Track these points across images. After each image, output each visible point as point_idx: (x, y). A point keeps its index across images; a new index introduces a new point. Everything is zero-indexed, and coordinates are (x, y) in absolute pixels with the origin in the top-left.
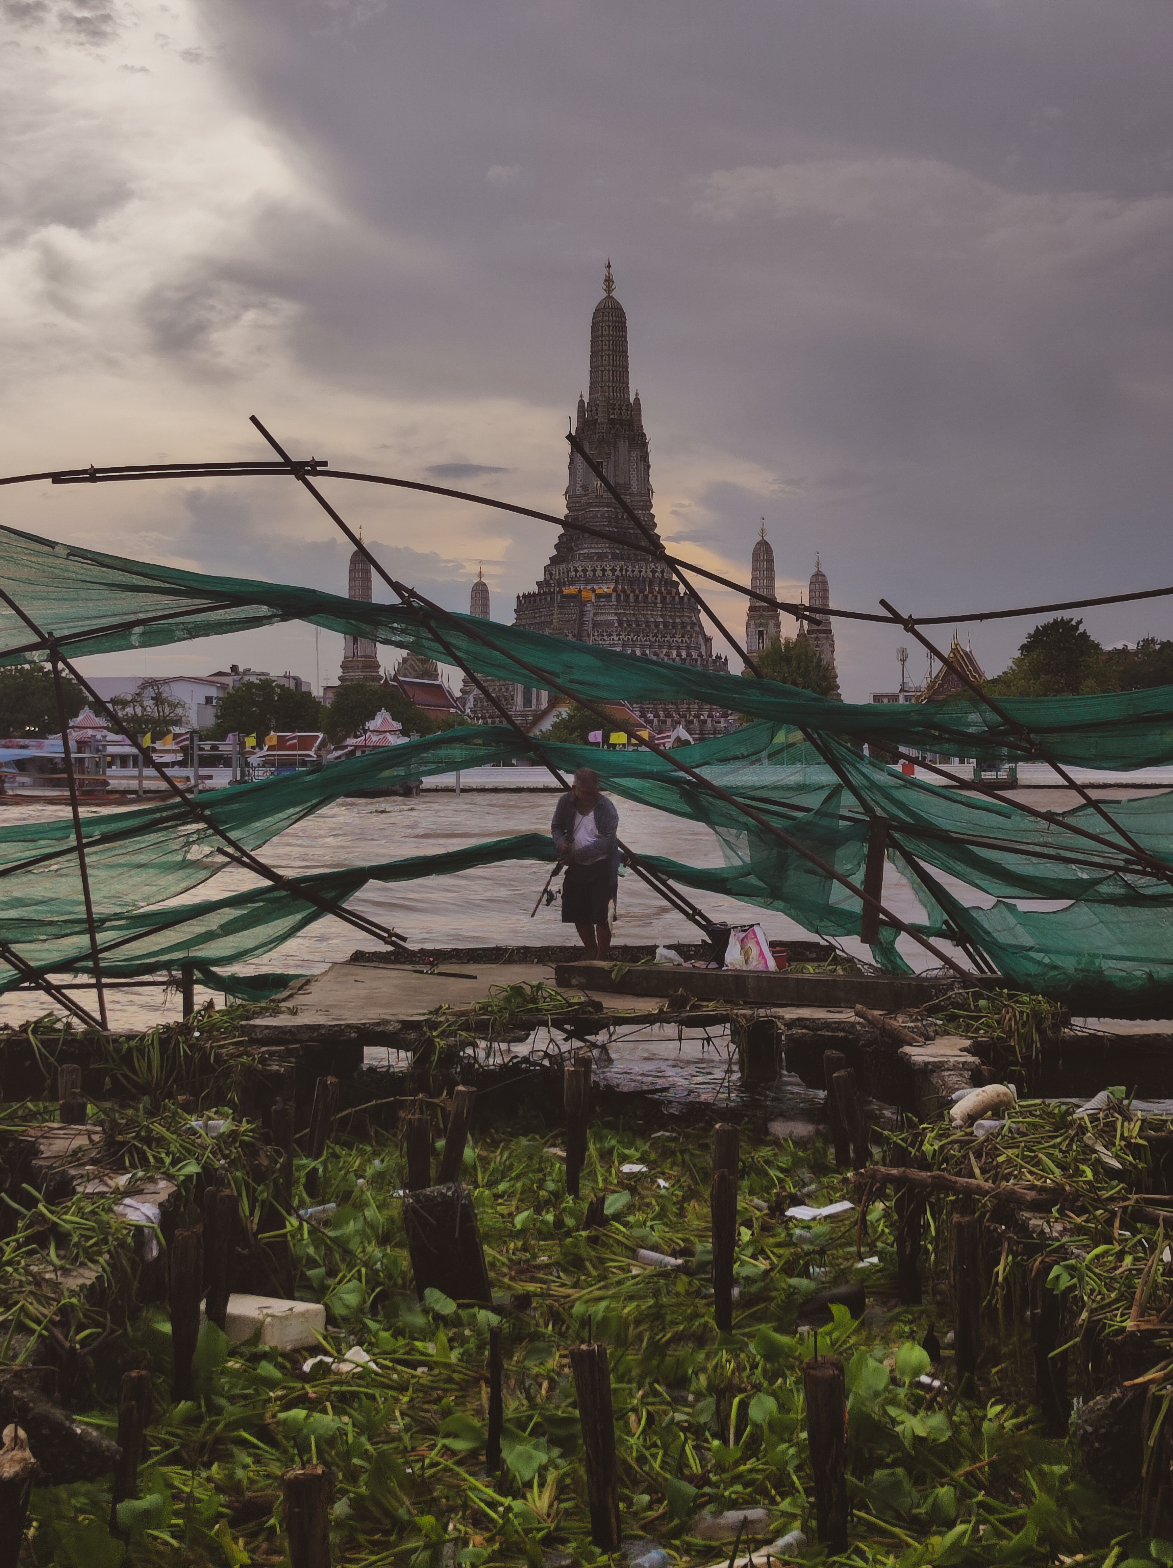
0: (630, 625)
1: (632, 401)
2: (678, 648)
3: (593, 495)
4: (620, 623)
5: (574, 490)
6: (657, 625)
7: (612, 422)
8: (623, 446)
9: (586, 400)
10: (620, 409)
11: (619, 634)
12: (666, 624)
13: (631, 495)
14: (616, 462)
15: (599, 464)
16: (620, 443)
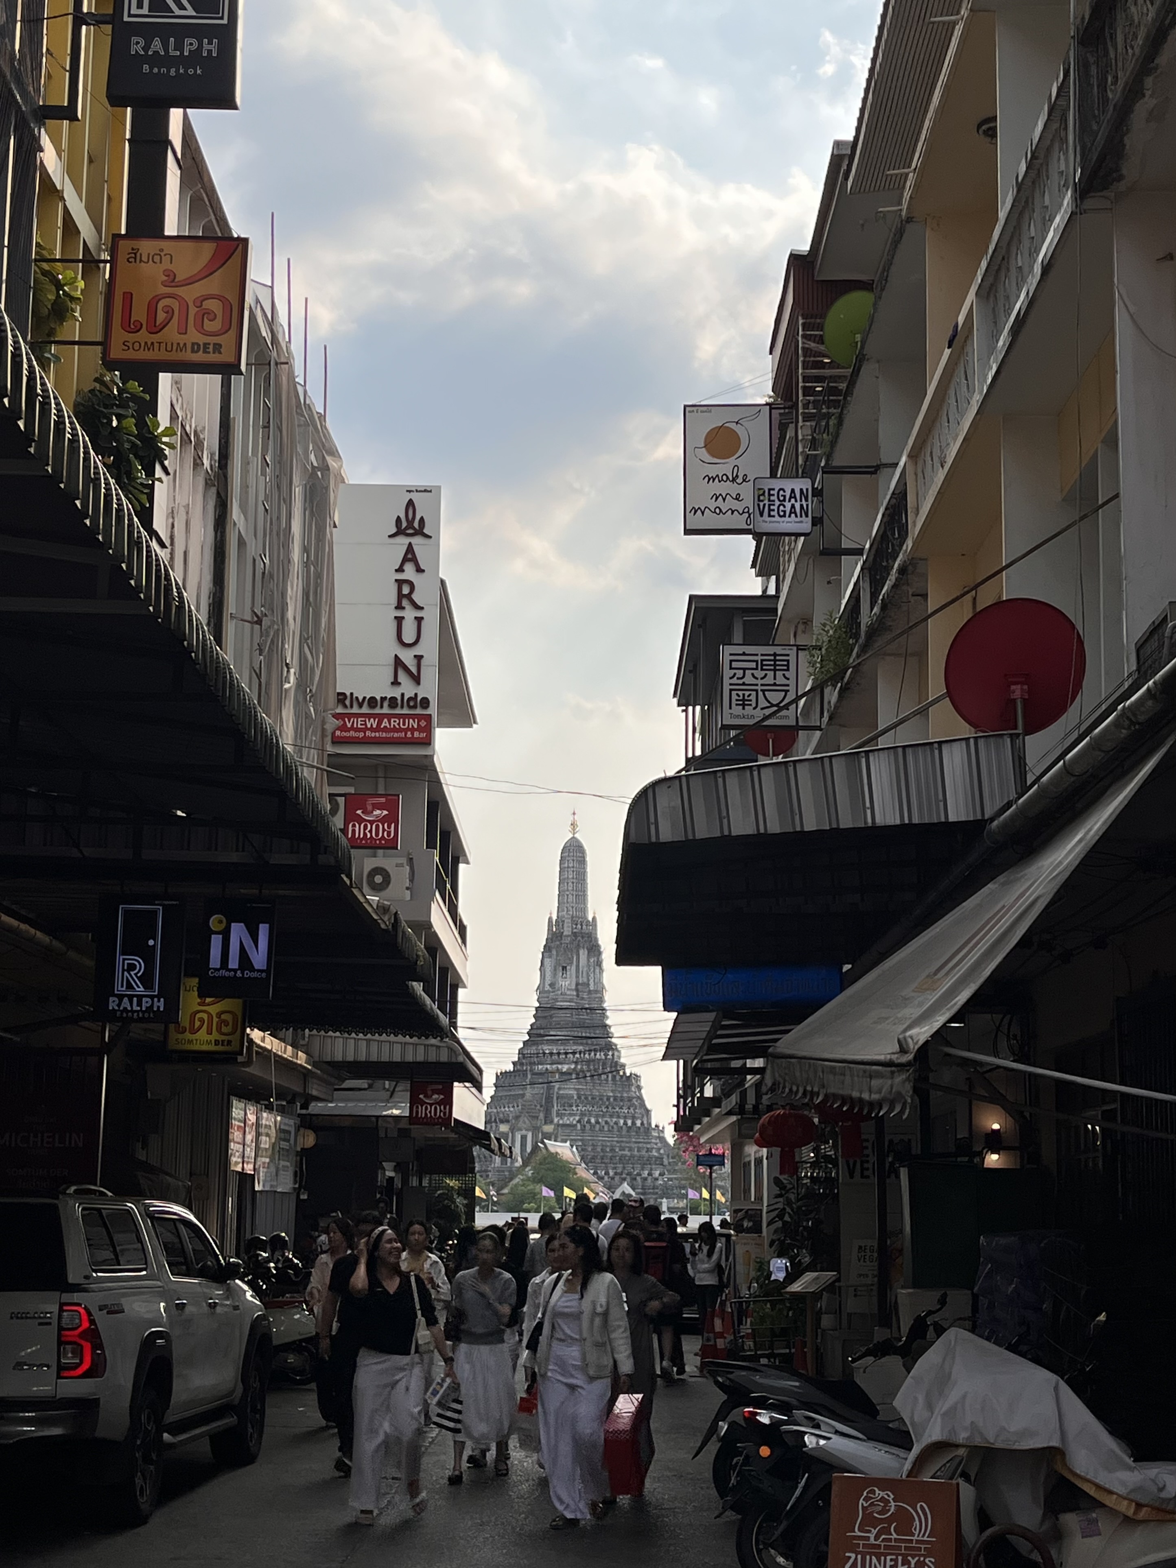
0: (586, 1098)
1: (590, 919)
2: (625, 1117)
3: (560, 992)
4: (579, 1097)
5: (544, 987)
6: (608, 1099)
7: (575, 934)
8: (583, 954)
9: (555, 917)
10: (582, 925)
11: (577, 1106)
12: (615, 1099)
13: (590, 992)
14: (578, 966)
15: (564, 968)
16: (581, 952)
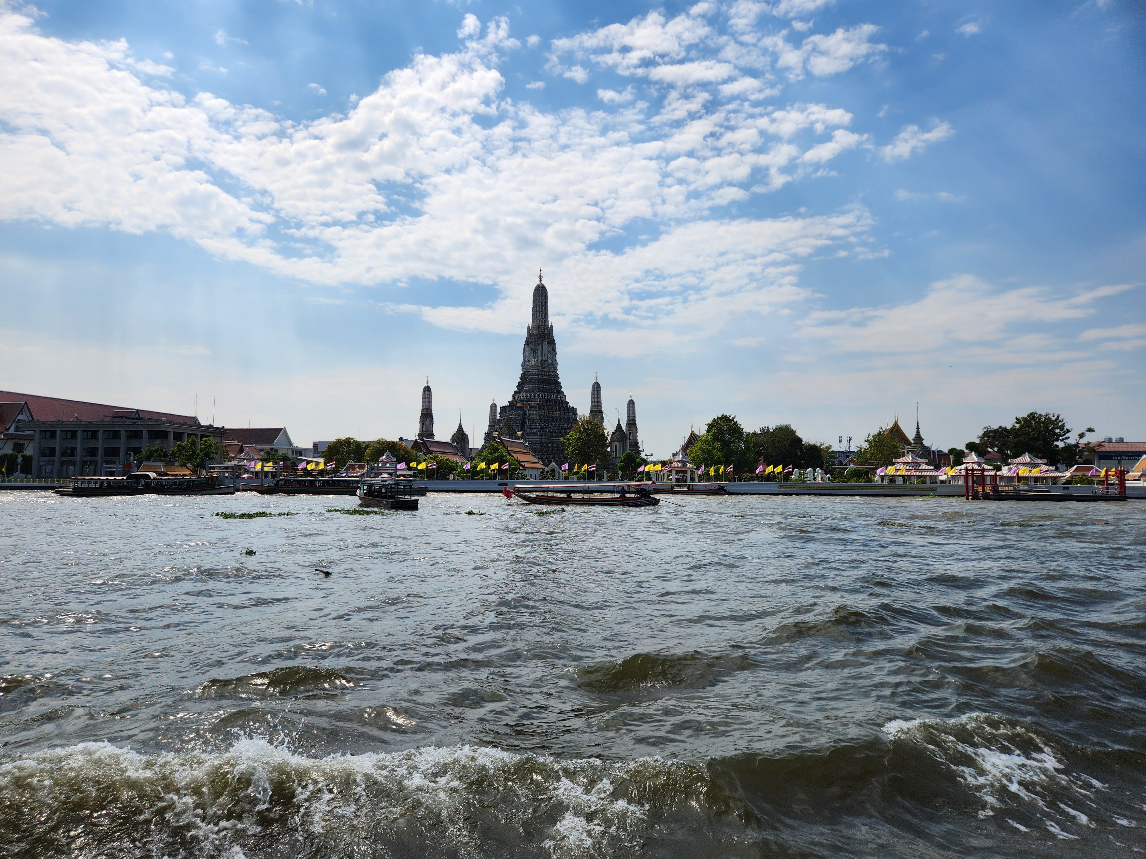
0: (544, 419)
1: (549, 326)
3: (533, 366)
4: (540, 418)
5: (525, 363)
6: (556, 419)
7: (541, 335)
9: (531, 326)
10: (545, 330)
12: (561, 419)
13: (549, 365)
14: (542, 351)
15: (534, 352)
16: (544, 343)
